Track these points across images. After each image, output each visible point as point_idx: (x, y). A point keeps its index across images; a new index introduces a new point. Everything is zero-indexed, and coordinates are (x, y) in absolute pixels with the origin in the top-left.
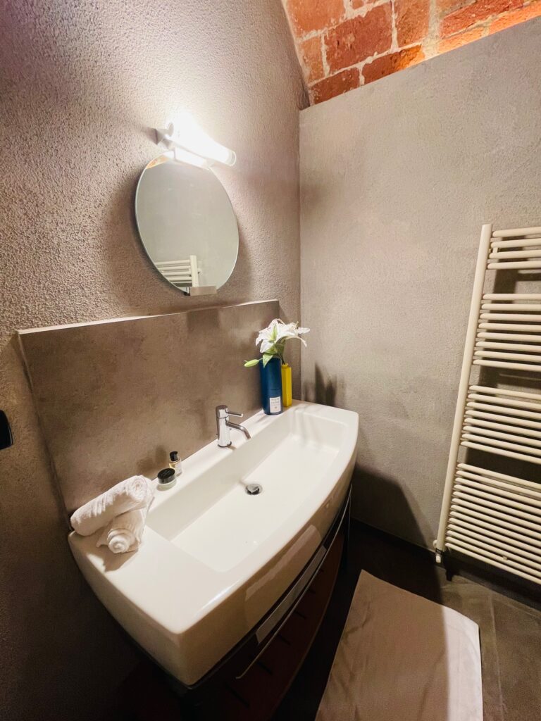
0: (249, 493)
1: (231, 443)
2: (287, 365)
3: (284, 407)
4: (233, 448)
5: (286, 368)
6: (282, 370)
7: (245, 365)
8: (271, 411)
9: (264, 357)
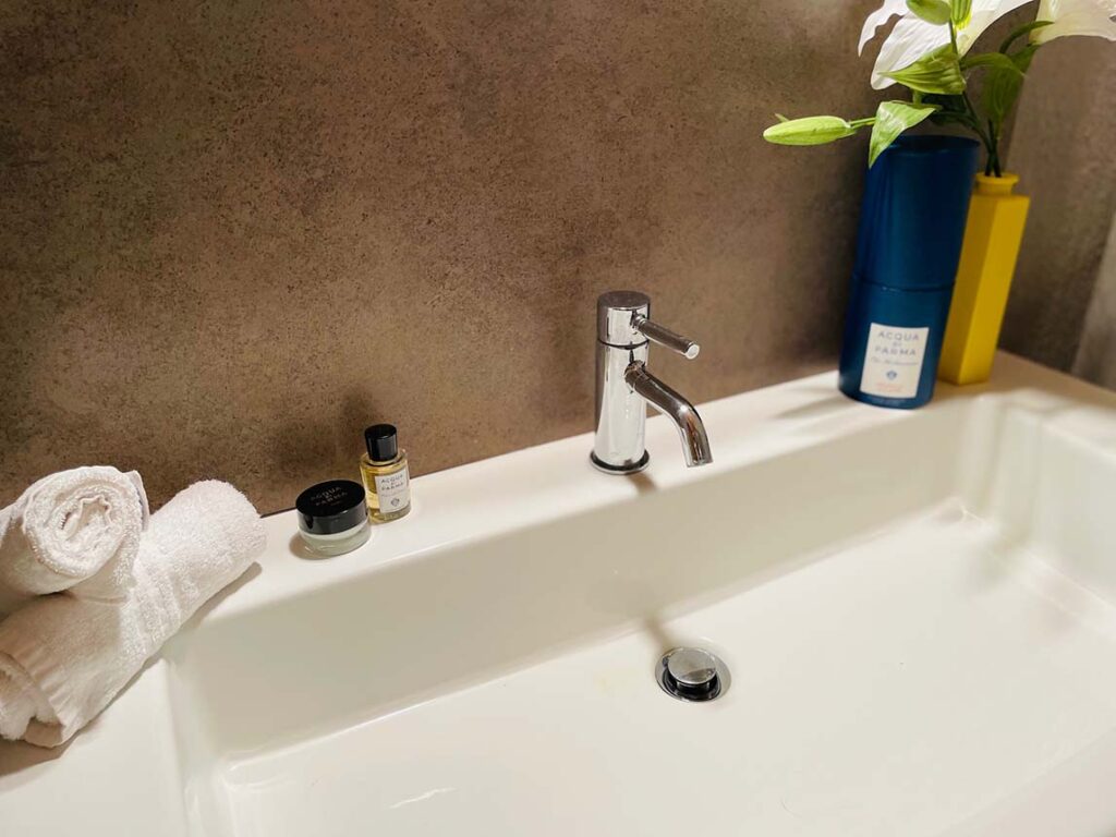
0: (670, 684)
1: (645, 459)
2: (1007, 182)
3: (937, 379)
4: (644, 484)
5: (1001, 195)
6: (975, 203)
7: (769, 133)
8: (867, 386)
9: (884, 109)
